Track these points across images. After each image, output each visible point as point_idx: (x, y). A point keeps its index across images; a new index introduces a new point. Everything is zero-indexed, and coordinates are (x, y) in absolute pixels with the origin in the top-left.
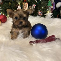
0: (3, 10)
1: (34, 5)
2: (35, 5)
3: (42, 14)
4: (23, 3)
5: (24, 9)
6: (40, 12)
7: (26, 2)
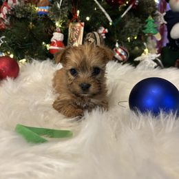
0: (9, 44)
1: (103, 29)
2: (107, 30)
3: (125, 57)
4: (71, 24)
5: (73, 42)
6: (120, 51)
7: (77, 21)
